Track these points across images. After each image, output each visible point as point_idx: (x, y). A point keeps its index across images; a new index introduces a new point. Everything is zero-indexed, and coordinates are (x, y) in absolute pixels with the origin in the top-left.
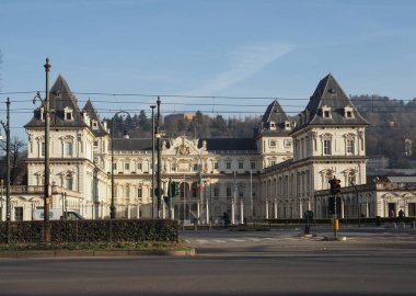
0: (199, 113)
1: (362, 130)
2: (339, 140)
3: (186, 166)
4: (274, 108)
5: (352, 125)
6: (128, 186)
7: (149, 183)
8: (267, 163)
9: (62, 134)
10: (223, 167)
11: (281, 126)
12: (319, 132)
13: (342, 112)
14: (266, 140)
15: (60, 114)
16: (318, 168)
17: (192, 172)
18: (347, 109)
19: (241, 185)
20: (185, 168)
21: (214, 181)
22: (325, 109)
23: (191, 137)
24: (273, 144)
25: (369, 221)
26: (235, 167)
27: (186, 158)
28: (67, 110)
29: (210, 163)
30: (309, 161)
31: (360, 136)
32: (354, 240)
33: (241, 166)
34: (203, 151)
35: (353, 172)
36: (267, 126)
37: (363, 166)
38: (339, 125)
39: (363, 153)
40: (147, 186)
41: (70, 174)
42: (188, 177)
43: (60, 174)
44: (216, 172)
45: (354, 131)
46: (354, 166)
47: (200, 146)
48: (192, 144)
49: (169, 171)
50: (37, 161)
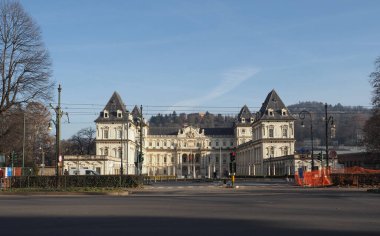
0: (207, 113)
1: (292, 123)
2: (278, 129)
3: (192, 144)
4: (245, 110)
5: (286, 120)
6: (151, 155)
7: (170, 154)
8: (240, 143)
9: (116, 125)
10: (214, 145)
11: (248, 120)
12: (266, 124)
13: (280, 112)
14: (239, 129)
15: (115, 114)
16: (266, 145)
17: (196, 148)
18: (283, 110)
19: (224, 155)
20: (192, 145)
21: (208, 153)
22: (270, 110)
23: (195, 127)
24: (243, 131)
25: (250, 177)
26: (221, 145)
27: (192, 139)
28: (119, 112)
29: (206, 142)
30: (260, 141)
31: (291, 127)
32: (243, 187)
33: (224, 144)
34: (202, 135)
35: (286, 148)
36: (240, 120)
37: (293, 145)
38: (278, 120)
39: (292, 137)
40: (169, 156)
41: (121, 149)
42: (194, 151)
43: (115, 149)
44: (210, 148)
45: (287, 124)
46: (287, 144)
47: (200, 132)
48: (196, 131)
49: (183, 147)
50: (102, 141)
